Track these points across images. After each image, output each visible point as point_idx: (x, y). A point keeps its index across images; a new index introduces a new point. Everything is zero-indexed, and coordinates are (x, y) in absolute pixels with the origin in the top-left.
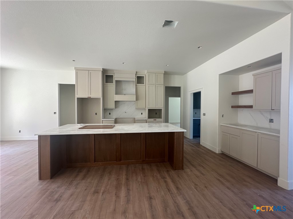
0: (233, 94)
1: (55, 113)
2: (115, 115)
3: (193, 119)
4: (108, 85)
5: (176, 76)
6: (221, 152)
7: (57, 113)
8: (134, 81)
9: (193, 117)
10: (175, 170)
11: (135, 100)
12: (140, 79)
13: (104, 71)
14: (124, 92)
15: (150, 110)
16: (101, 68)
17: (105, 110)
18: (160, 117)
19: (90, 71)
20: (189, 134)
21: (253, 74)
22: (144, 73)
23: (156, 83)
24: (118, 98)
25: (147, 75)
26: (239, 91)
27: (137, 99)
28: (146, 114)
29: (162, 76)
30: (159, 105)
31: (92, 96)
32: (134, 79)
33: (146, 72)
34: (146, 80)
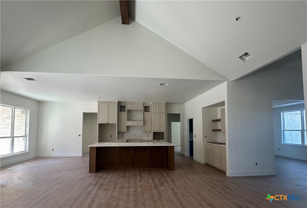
0: (213, 121)
1: (79, 135)
2: (126, 137)
3: (190, 141)
4: (122, 114)
5: (176, 105)
6: (205, 163)
7: (81, 135)
8: (142, 110)
9: (190, 139)
10: (169, 170)
11: (143, 125)
12: (146, 109)
13: (119, 103)
14: (134, 118)
15: (155, 134)
16: (117, 101)
17: (119, 133)
18: (163, 139)
19: (108, 104)
20: (187, 154)
21: (220, 109)
22: (150, 104)
23: (159, 112)
24: (129, 123)
25: (152, 105)
26: (218, 119)
27: (144, 124)
28: (151, 137)
29: (164, 106)
30: (162, 129)
31: (110, 122)
32: (142, 108)
33: (151, 103)
34: (152, 109)
